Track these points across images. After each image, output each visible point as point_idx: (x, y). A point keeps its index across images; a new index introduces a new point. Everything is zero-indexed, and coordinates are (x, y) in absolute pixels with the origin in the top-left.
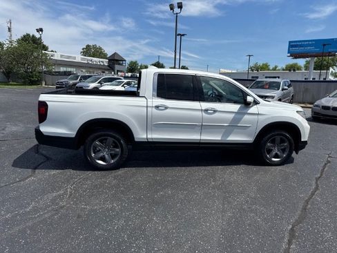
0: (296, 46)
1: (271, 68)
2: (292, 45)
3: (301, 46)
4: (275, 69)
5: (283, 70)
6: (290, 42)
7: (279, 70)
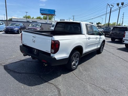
0: (42, 11)
1: (32, 18)
2: (41, 10)
3: (44, 11)
4: (33, 18)
5: (36, 19)
6: (40, 9)
7: (34, 19)
